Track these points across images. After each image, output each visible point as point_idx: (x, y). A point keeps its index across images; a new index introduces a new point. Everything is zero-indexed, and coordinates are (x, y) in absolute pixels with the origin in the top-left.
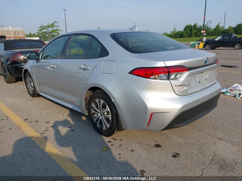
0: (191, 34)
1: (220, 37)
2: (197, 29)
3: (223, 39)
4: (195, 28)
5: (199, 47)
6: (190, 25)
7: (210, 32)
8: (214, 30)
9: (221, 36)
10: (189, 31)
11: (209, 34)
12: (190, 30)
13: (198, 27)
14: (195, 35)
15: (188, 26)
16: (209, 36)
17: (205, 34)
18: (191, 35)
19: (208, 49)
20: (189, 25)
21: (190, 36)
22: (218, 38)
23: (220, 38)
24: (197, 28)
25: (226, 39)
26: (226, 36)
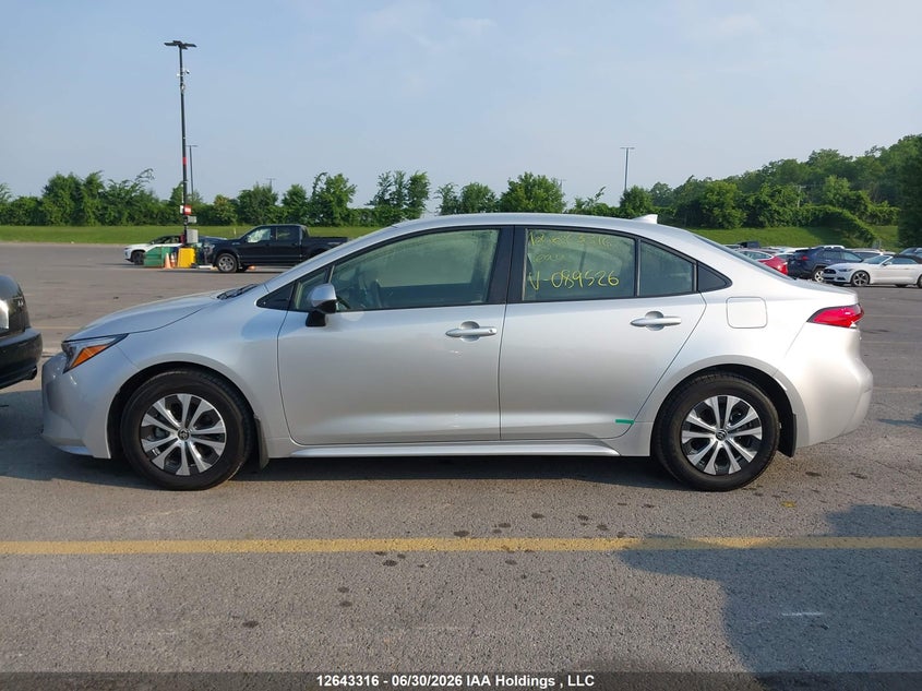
0: (82, 211)
1: (263, 232)
2: (104, 196)
3: (273, 240)
4: (95, 192)
5: (176, 263)
6: (71, 177)
7: (156, 211)
8: (168, 205)
9: (266, 230)
10: (67, 200)
11: (151, 217)
12: (72, 197)
13: (103, 188)
14: (97, 218)
15: (64, 179)
16: (151, 224)
17: (194, 220)
18: (82, 217)
19: (227, 269)
20: (66, 177)
21: (77, 218)
22: (256, 237)
23: (264, 235)
24: (100, 191)
25: (281, 240)
26: (281, 229)
